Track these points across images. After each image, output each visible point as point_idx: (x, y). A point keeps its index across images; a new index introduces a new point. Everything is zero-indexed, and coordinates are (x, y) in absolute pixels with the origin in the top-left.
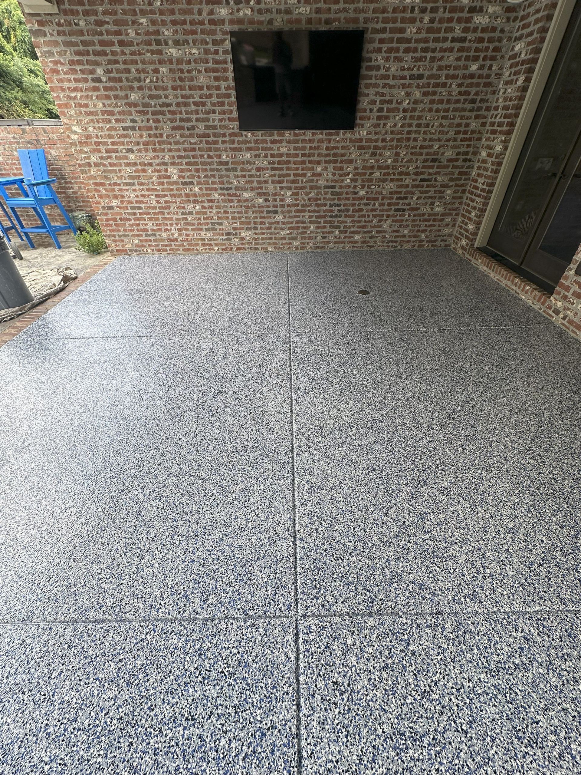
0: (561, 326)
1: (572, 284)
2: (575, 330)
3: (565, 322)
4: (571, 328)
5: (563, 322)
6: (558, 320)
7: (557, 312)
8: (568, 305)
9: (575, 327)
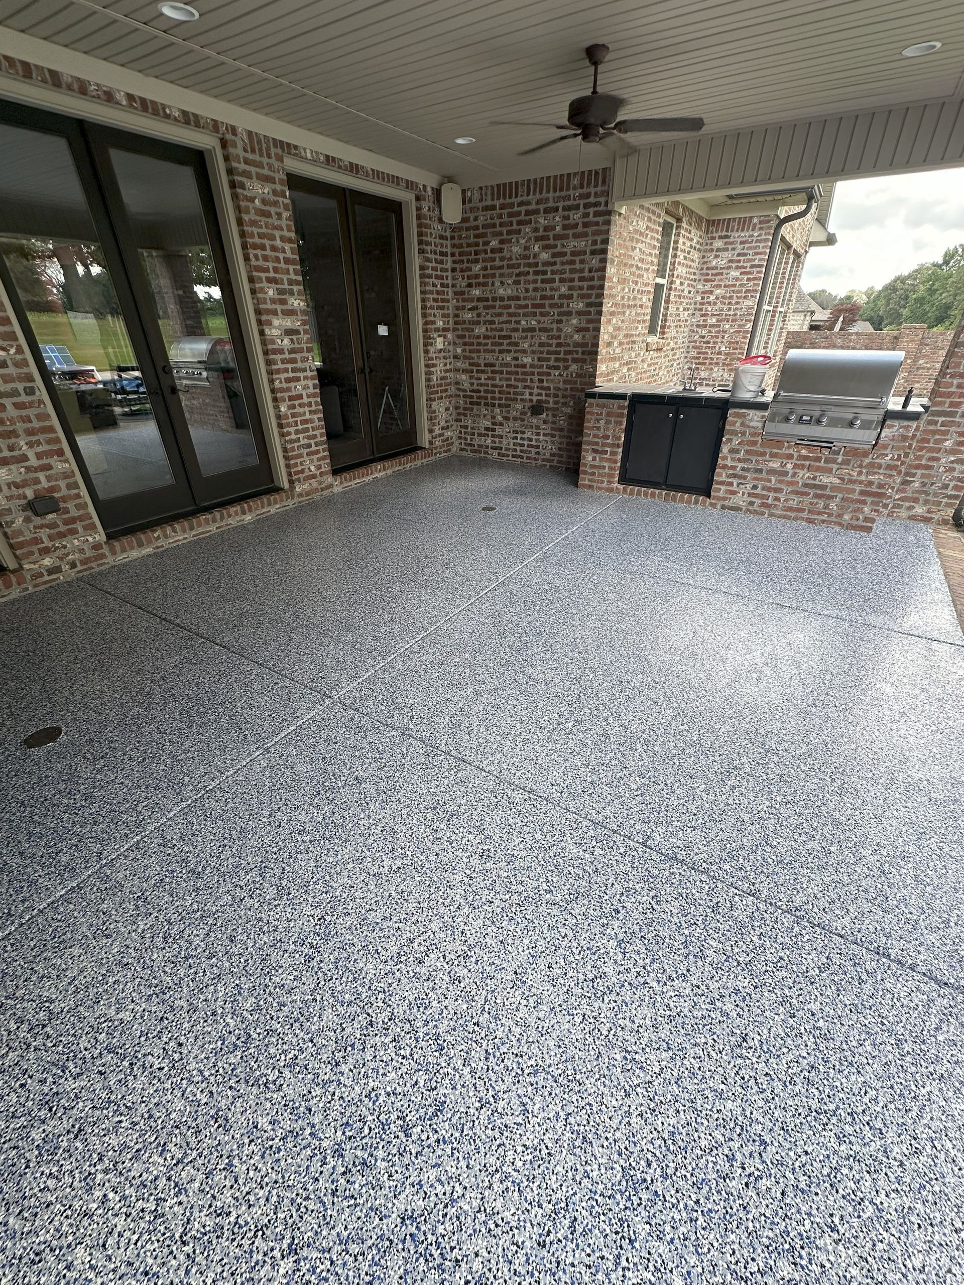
0: (80, 575)
1: (36, 533)
2: (100, 562)
3: (79, 568)
4: (93, 565)
5: (76, 570)
6: (67, 574)
7: (56, 570)
8: (59, 553)
9: (96, 560)
